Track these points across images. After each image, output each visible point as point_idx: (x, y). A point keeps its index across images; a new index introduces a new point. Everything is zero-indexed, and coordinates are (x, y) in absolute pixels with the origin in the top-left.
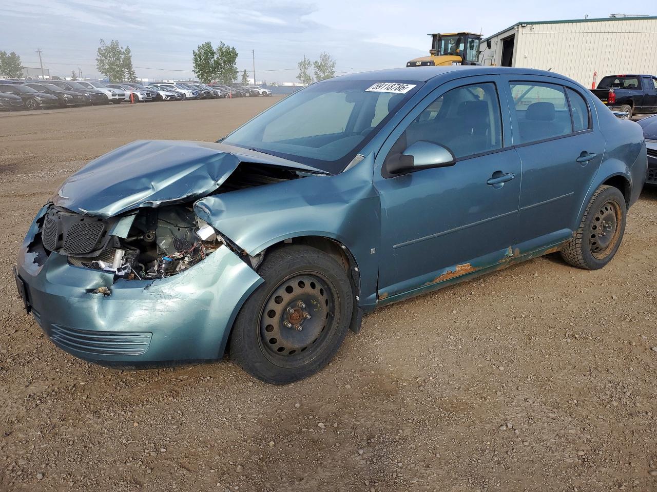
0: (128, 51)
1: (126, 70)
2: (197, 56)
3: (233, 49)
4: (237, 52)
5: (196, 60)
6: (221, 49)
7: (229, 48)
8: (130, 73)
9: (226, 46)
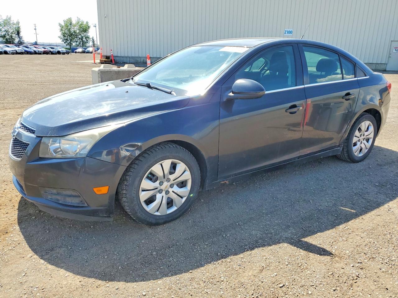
0: (18, 23)
1: (17, 36)
2: (62, 27)
3: (87, 23)
4: (89, 25)
5: (61, 30)
6: (78, 23)
7: (83, 22)
8: (19, 37)
9: (81, 20)
